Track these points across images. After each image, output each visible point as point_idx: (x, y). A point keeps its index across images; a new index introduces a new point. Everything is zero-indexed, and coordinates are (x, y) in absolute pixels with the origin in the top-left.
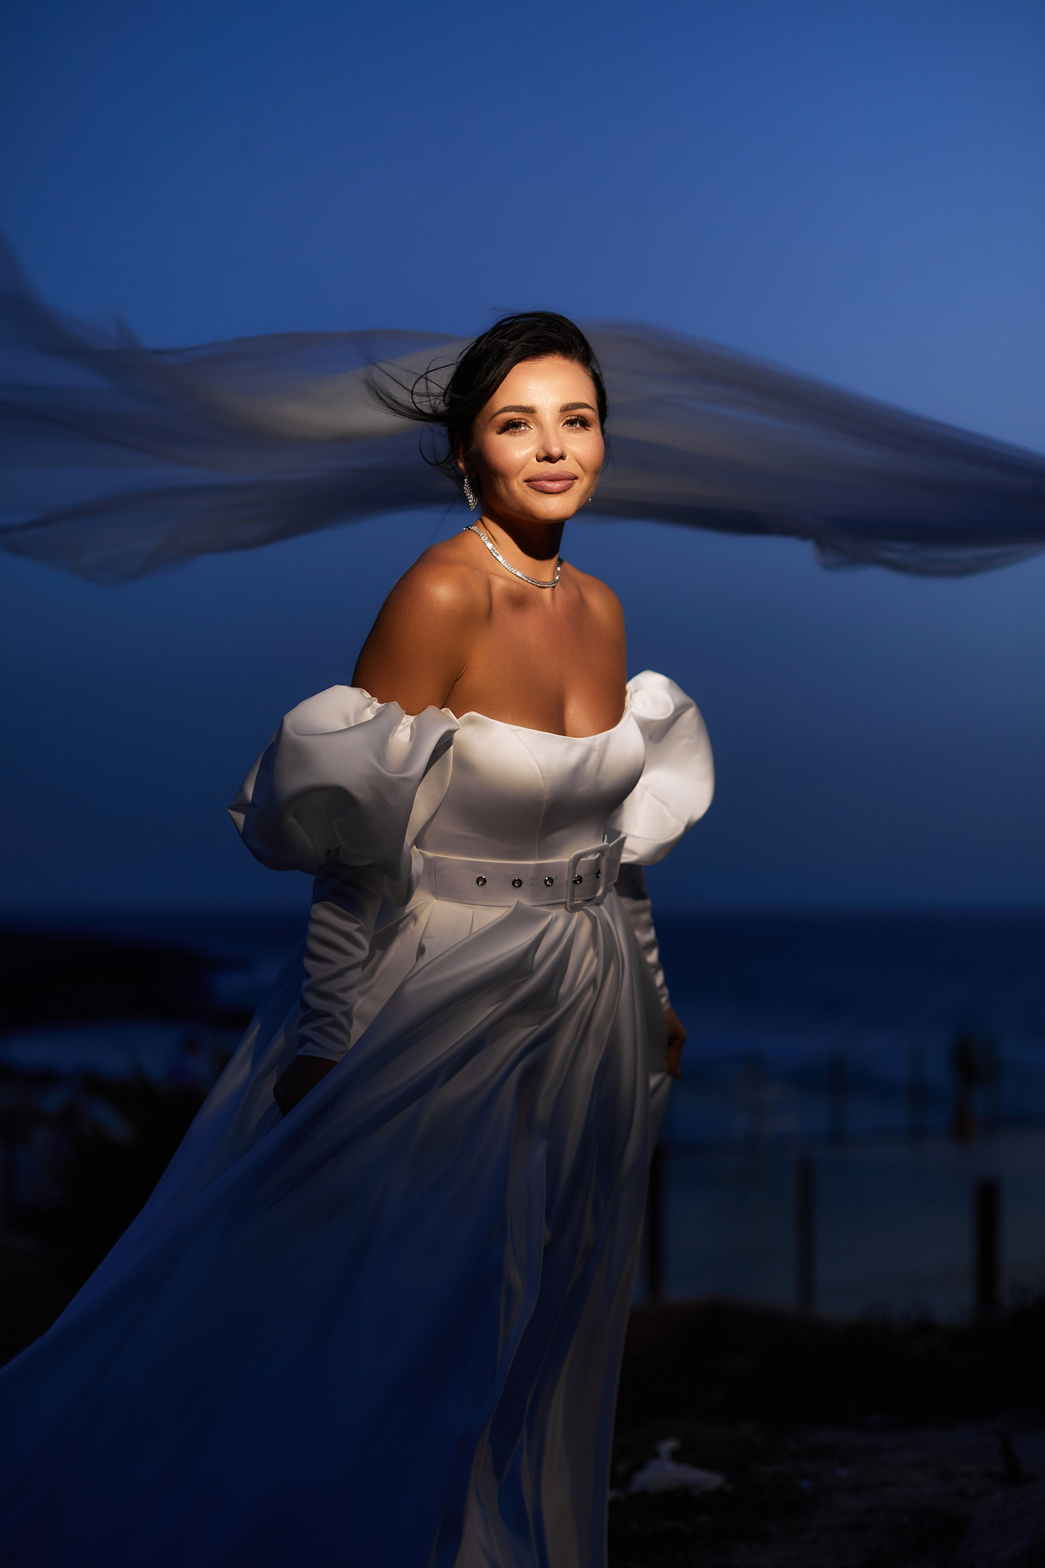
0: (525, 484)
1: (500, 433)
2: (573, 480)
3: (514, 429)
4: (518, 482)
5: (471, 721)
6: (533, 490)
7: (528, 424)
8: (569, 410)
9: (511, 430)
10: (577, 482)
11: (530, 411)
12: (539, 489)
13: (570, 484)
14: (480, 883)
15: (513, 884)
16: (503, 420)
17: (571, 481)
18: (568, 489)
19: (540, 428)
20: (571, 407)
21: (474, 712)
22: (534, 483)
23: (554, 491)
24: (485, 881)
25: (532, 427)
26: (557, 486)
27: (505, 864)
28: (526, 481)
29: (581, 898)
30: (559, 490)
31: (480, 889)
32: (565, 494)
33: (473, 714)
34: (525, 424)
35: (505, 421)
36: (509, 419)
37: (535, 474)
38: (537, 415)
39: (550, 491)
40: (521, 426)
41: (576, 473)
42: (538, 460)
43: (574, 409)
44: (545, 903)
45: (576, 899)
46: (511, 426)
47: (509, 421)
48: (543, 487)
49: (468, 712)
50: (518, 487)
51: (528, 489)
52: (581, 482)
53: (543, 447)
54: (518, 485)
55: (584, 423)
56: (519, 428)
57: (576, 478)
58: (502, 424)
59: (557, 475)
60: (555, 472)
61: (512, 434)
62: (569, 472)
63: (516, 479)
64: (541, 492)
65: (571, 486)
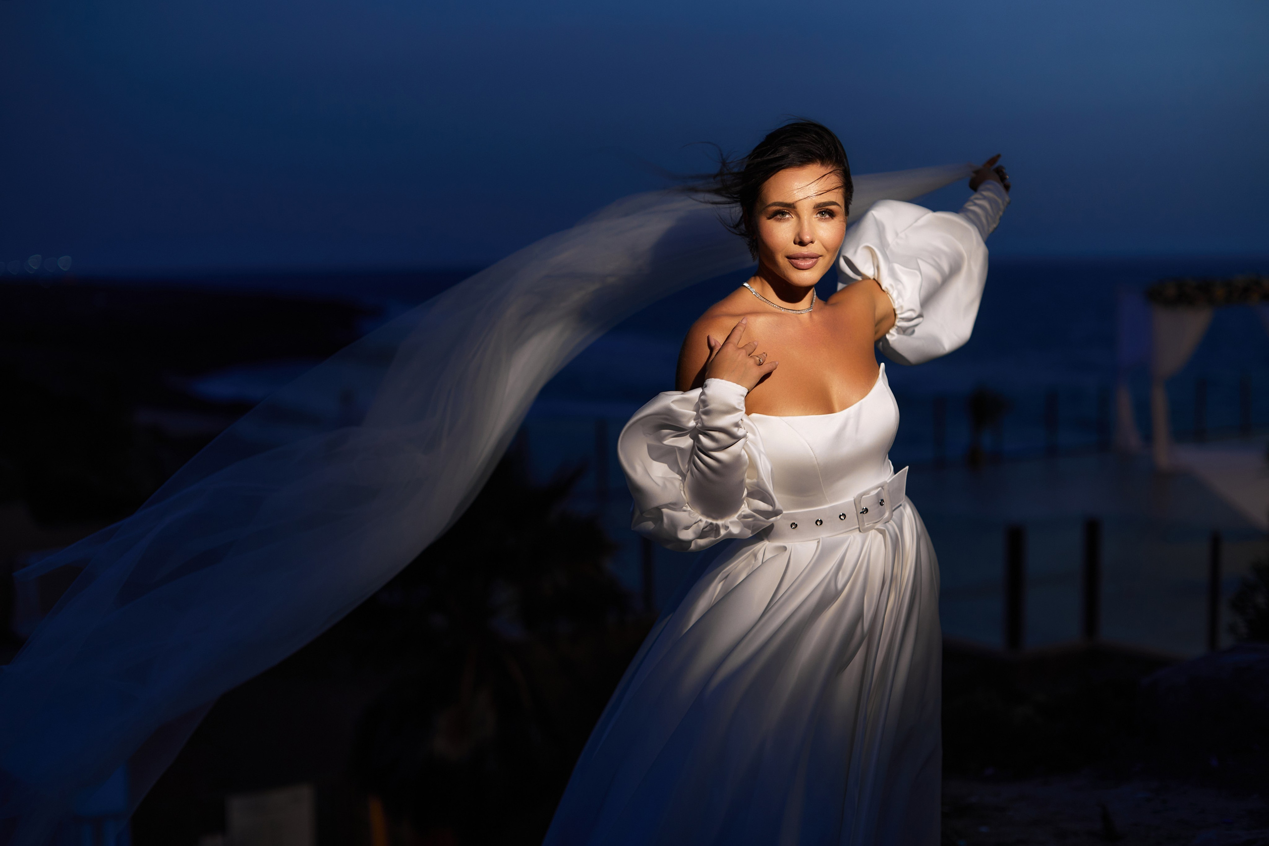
0: (786, 259)
1: (769, 218)
2: (818, 258)
6: (791, 265)
7: (790, 215)
8: (822, 206)
9: (777, 217)
10: (821, 260)
11: (793, 206)
12: (795, 266)
13: (815, 261)
14: (793, 527)
15: (816, 523)
16: (773, 211)
17: (816, 259)
18: (812, 267)
19: (797, 219)
20: (823, 203)
22: (793, 260)
23: (805, 268)
24: (796, 524)
26: (809, 262)
27: (808, 511)
28: (787, 257)
29: (871, 522)
30: (808, 267)
31: (794, 531)
32: (812, 269)
35: (775, 211)
37: (793, 254)
38: (797, 208)
39: (802, 268)
40: (785, 215)
41: (820, 253)
42: (795, 243)
43: (827, 205)
44: (843, 531)
45: (866, 524)
46: (780, 214)
47: (778, 211)
48: (796, 264)
50: (782, 261)
51: (787, 263)
52: (823, 260)
53: (798, 234)
54: (781, 259)
55: (832, 214)
57: (821, 256)
58: (773, 213)
59: (807, 255)
60: (806, 253)
61: (779, 220)
62: (816, 252)
63: (780, 255)
64: (795, 268)
65: (815, 263)
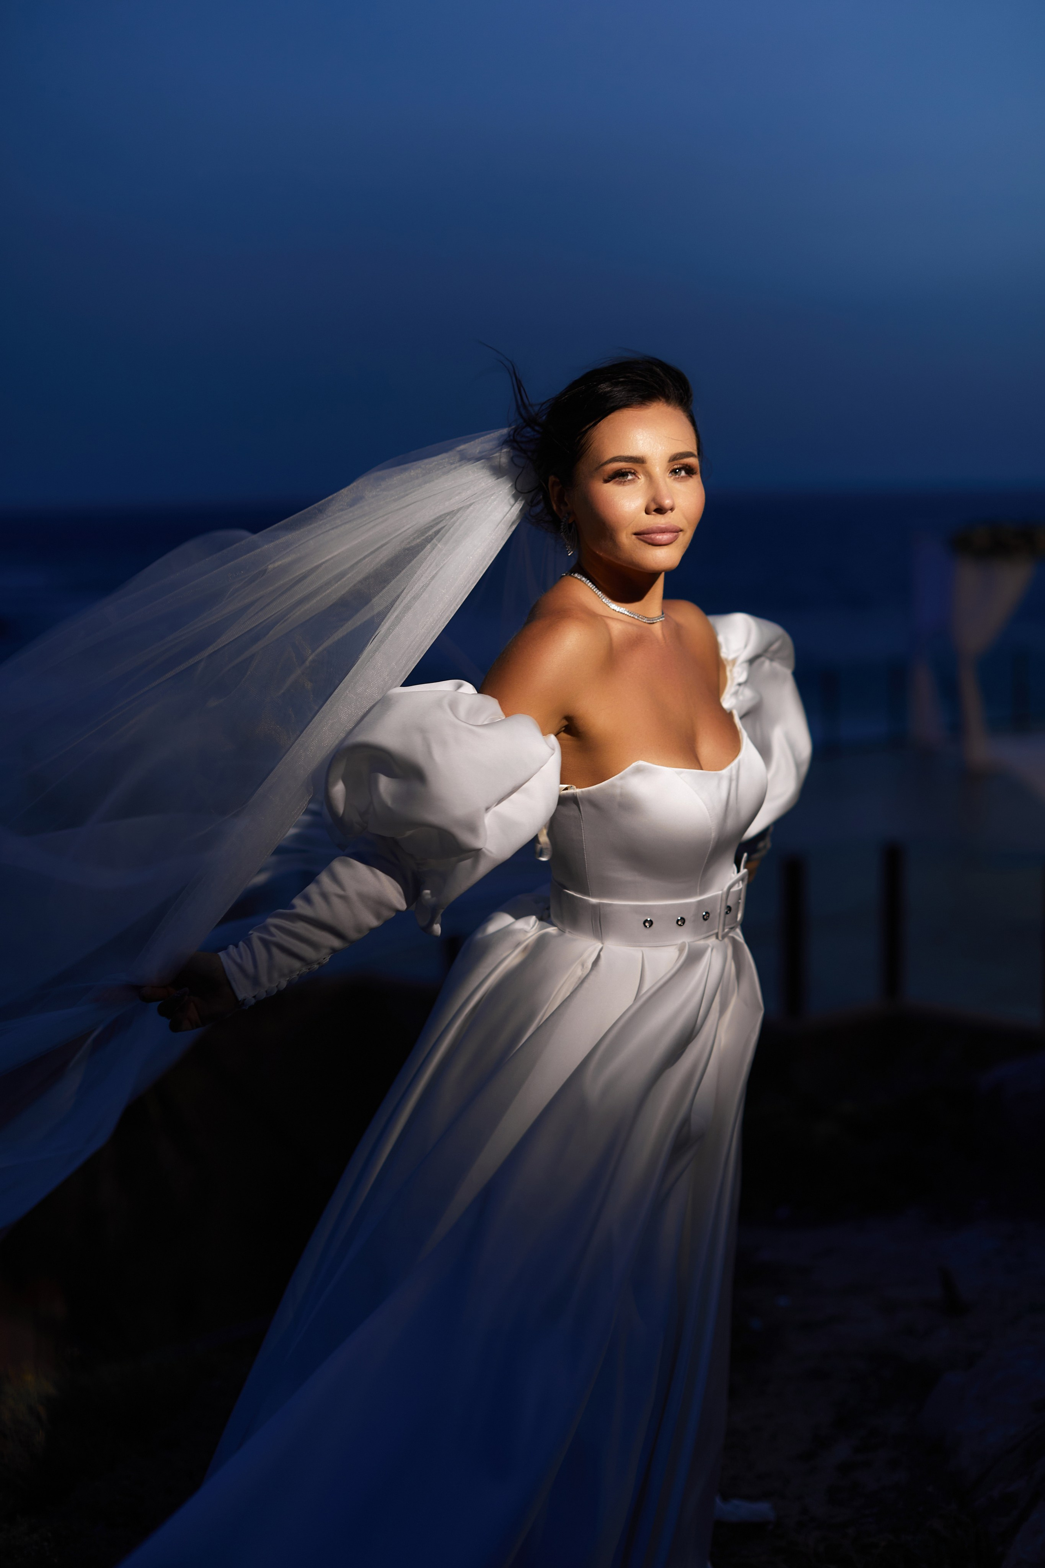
0: (634, 537)
1: (606, 481)
2: (678, 532)
3: (621, 478)
4: (627, 534)
5: (639, 770)
6: (642, 543)
7: (637, 474)
8: (677, 460)
9: (617, 479)
10: (681, 534)
11: (639, 461)
12: (649, 541)
13: (676, 536)
14: (647, 925)
16: (612, 470)
17: (676, 534)
18: (675, 541)
19: (648, 478)
20: (678, 457)
21: (640, 761)
22: (644, 535)
23: (664, 543)
24: (651, 923)
25: (640, 477)
26: (665, 538)
27: (670, 904)
28: (635, 534)
30: (667, 542)
31: (647, 931)
32: (671, 546)
33: (641, 763)
34: (634, 474)
35: (614, 471)
36: (619, 468)
37: (650, 527)
38: (648, 465)
39: (660, 543)
40: (628, 475)
41: (681, 527)
42: (647, 512)
43: (682, 458)
44: (706, 936)
45: (726, 928)
46: (619, 476)
47: (618, 470)
48: (652, 540)
49: (636, 761)
50: (626, 539)
51: (637, 542)
52: (684, 535)
53: (654, 500)
54: (627, 538)
55: (689, 471)
56: (625, 477)
57: (681, 531)
58: (611, 473)
59: (666, 528)
60: (663, 526)
61: (620, 483)
62: (676, 525)
63: (625, 532)
64: (649, 544)
65: (676, 538)
